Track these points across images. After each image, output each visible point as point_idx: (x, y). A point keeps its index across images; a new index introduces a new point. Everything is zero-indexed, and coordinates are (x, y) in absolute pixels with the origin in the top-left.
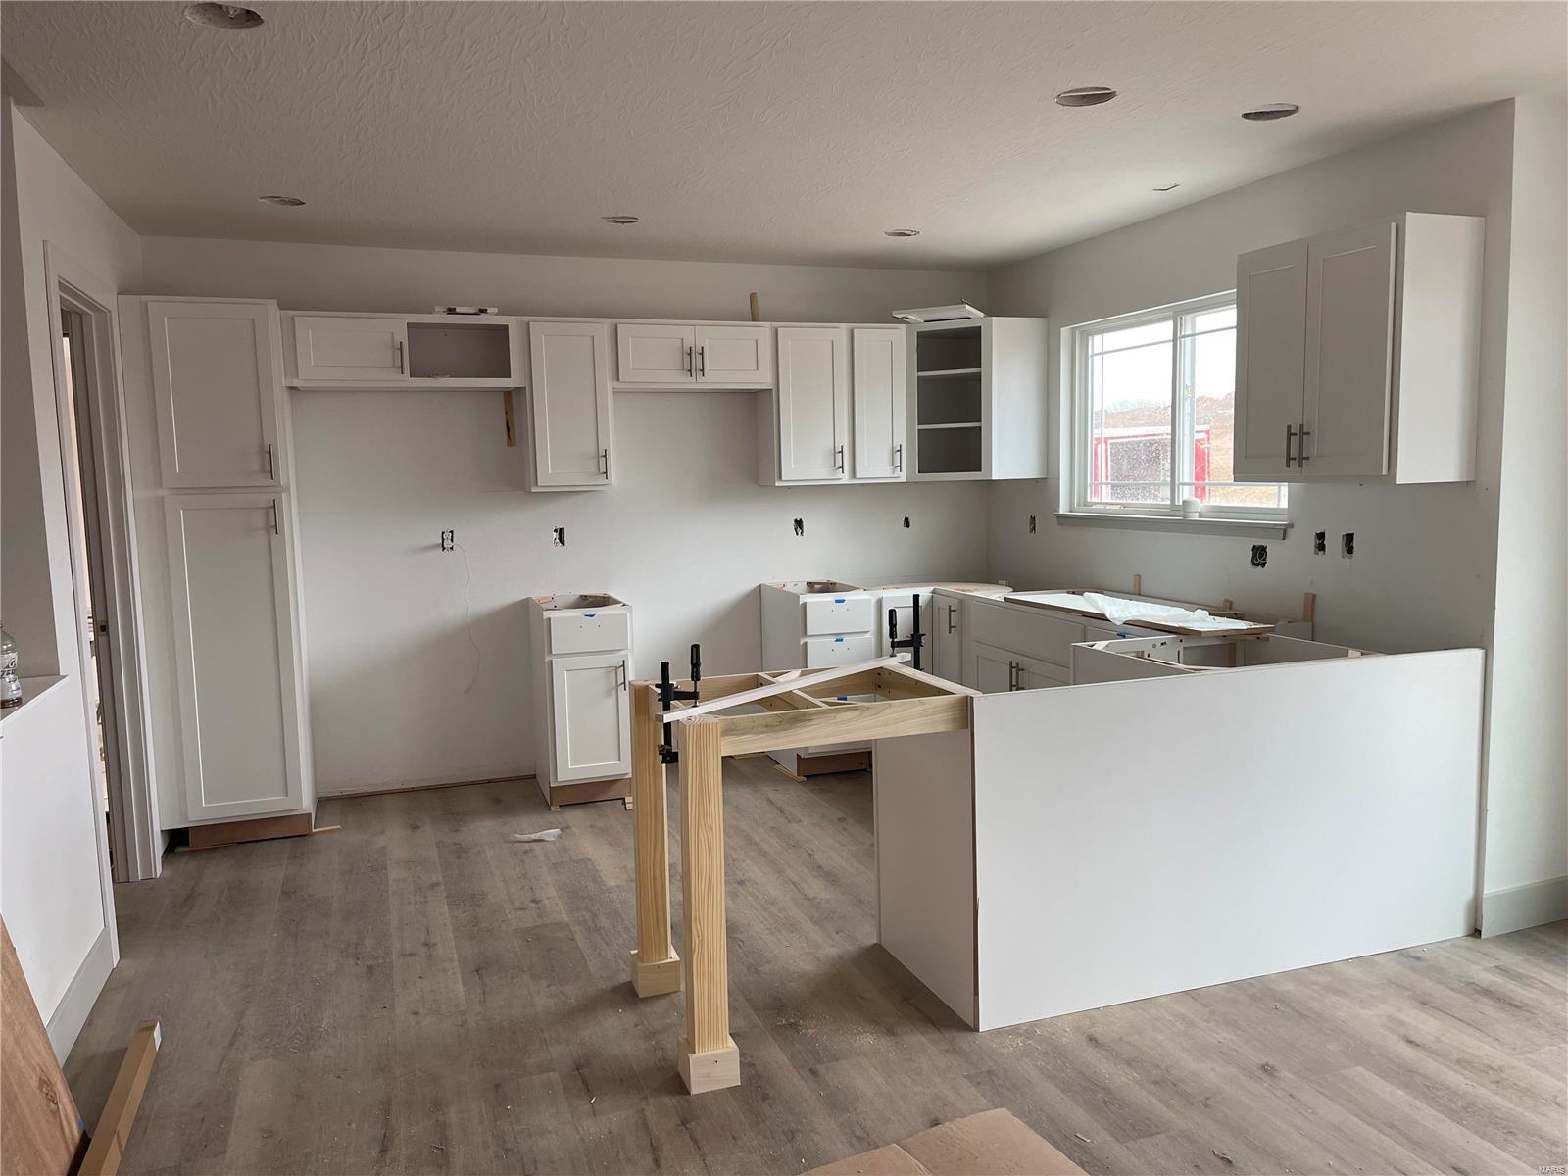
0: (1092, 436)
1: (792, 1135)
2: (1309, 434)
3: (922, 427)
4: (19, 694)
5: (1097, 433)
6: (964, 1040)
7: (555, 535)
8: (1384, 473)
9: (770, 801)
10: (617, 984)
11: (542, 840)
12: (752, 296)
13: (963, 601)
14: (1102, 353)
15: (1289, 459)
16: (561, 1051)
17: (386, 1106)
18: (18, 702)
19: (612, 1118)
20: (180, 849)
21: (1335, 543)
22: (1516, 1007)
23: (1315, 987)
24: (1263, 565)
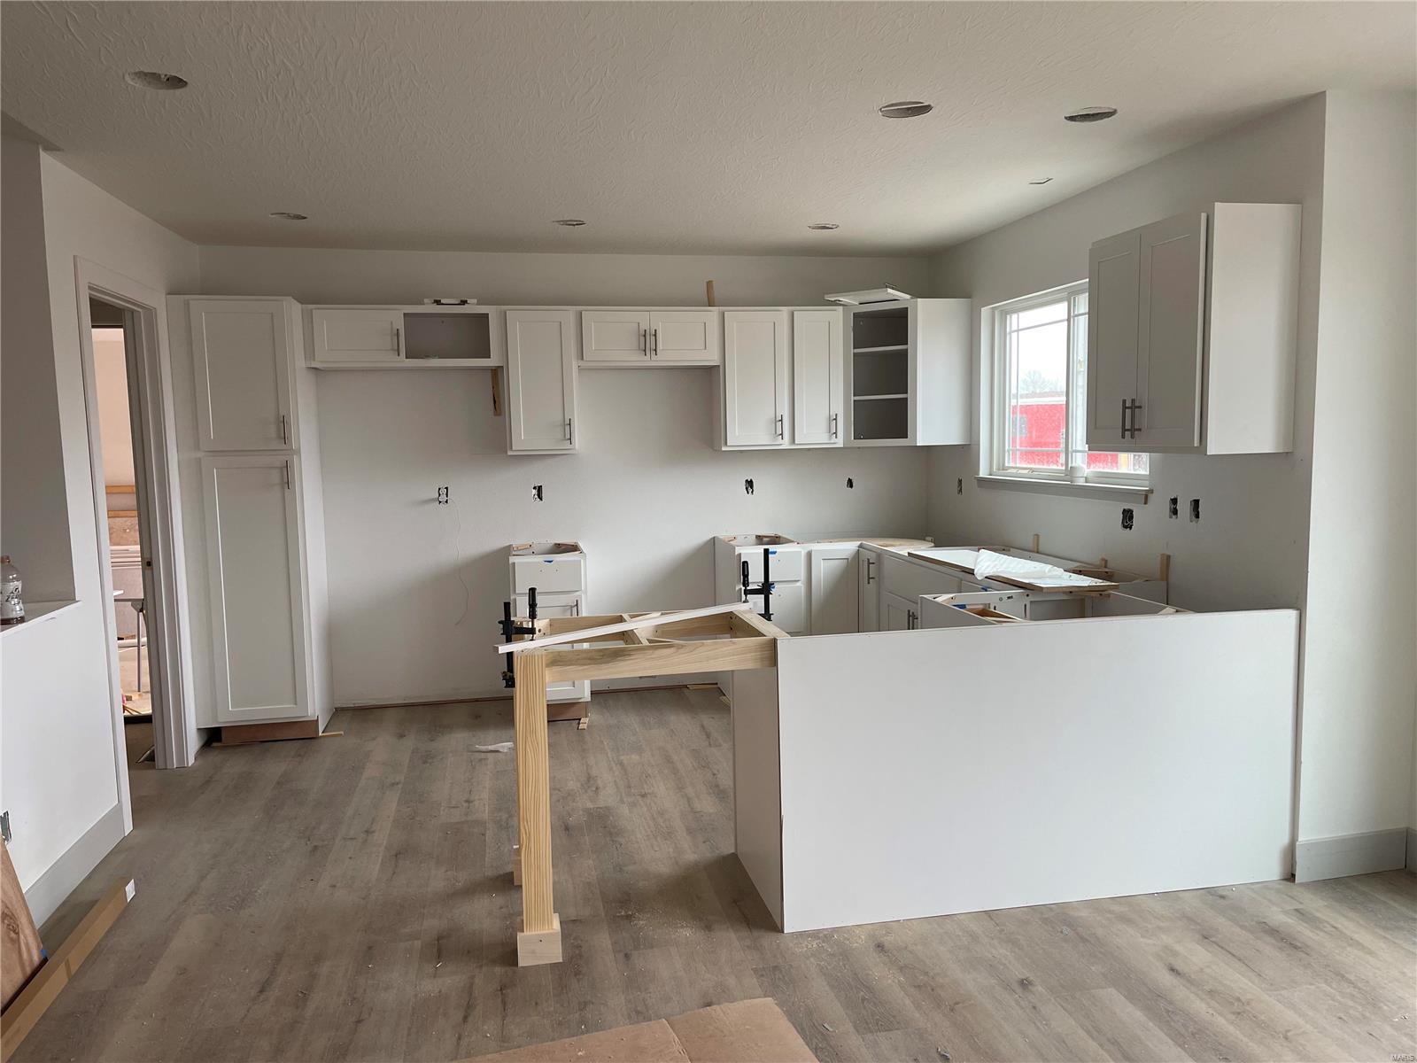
0: (1010, 405)
1: (583, 1006)
2: (1140, 407)
3: (857, 398)
4: (22, 614)
5: (1014, 402)
6: (768, 939)
7: (534, 492)
8: (1196, 445)
9: (703, 727)
10: (501, 873)
11: (498, 751)
12: (709, 284)
13: (880, 555)
14: (1018, 331)
15: (1124, 430)
16: (432, 924)
17: (279, 957)
18: (22, 620)
19: (449, 980)
20: (215, 744)
21: (1184, 508)
22: (1296, 947)
23: (1109, 915)
24: (1131, 528)
